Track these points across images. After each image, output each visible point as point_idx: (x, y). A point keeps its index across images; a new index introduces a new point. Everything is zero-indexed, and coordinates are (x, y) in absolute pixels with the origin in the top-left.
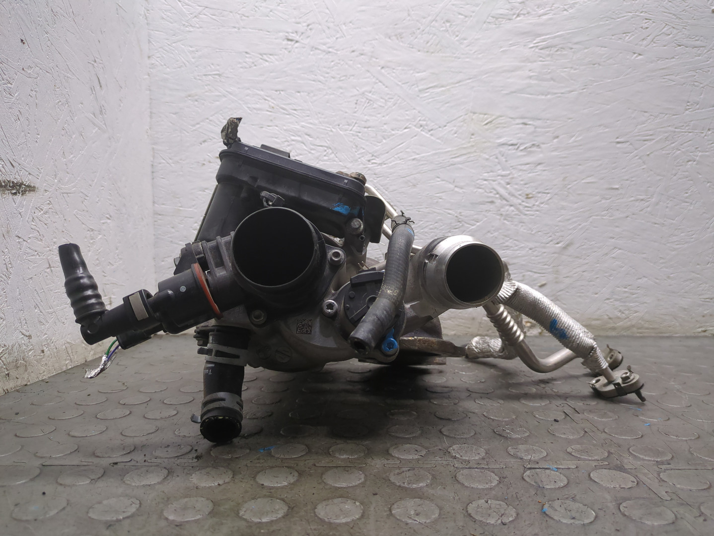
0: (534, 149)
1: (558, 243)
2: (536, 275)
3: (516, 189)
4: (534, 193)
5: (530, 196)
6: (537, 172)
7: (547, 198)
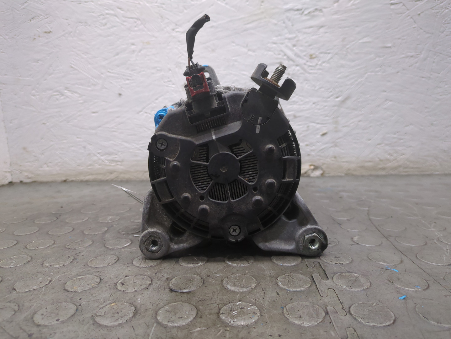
0: (317, 13)
1: (337, 97)
2: (319, 126)
3: (301, 51)
4: (317, 53)
5: (314, 56)
6: (319, 34)
7: (328, 58)
